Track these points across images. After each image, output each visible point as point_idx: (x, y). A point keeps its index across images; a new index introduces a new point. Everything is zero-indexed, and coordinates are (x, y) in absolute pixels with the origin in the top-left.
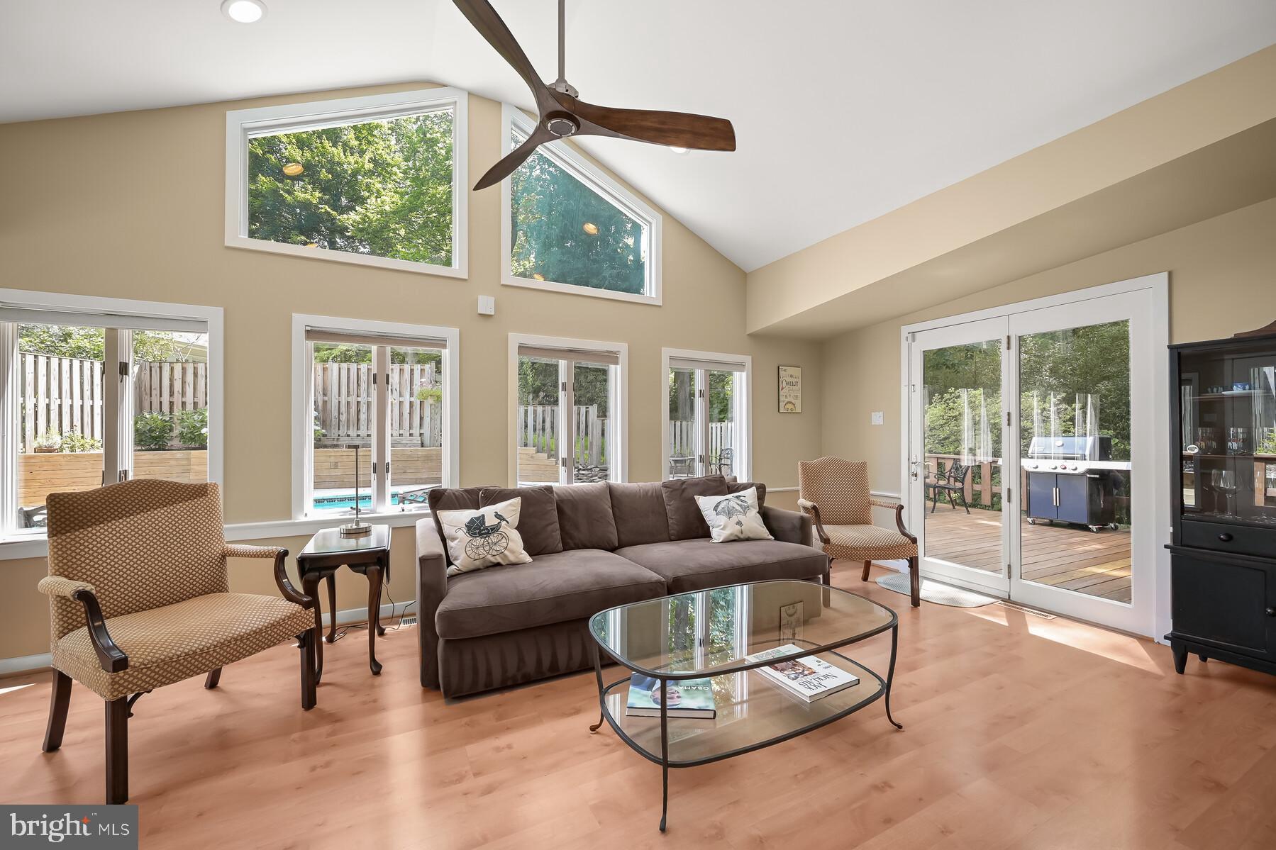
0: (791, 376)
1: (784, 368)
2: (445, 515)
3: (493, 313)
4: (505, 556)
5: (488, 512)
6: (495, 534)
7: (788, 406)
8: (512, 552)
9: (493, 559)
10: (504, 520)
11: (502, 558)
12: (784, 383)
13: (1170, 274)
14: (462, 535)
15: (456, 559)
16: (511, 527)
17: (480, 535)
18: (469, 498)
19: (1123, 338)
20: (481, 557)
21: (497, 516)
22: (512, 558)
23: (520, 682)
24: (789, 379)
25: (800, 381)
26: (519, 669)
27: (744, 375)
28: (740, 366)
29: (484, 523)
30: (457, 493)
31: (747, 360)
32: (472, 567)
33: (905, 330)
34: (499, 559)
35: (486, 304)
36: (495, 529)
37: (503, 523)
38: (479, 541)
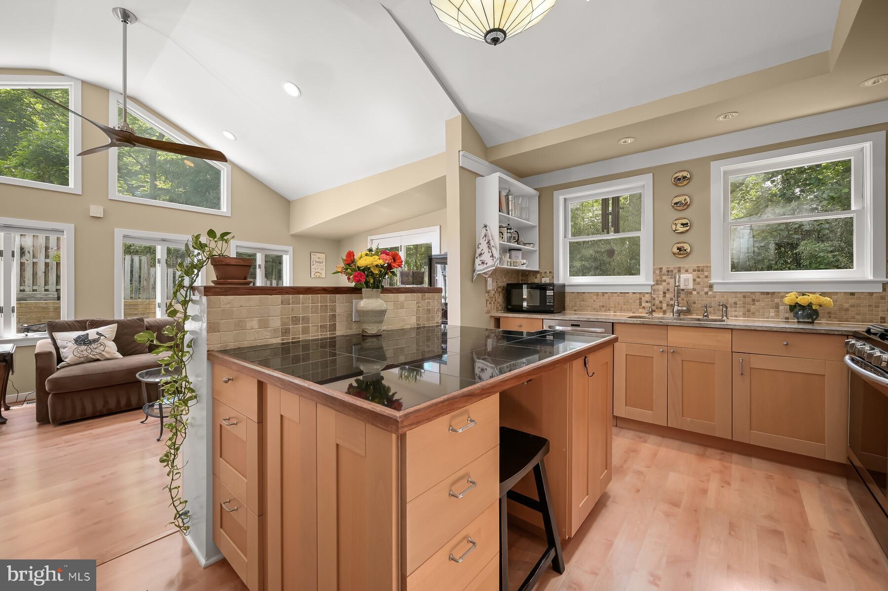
0: (319, 258)
1: (315, 254)
2: (59, 336)
3: (102, 216)
4: (103, 355)
5: (92, 333)
6: (96, 344)
7: (317, 274)
8: (108, 353)
9: (93, 357)
10: (103, 336)
11: (100, 357)
12: (314, 262)
13: (440, 226)
14: (72, 345)
15: (66, 358)
16: (109, 340)
17: (85, 344)
18: (79, 326)
19: (430, 247)
20: (84, 356)
21: (98, 333)
22: (108, 356)
23: (105, 413)
24: (317, 260)
25: (324, 261)
26: (104, 406)
27: (288, 256)
28: (286, 252)
29: (88, 338)
30: (69, 323)
31: (290, 249)
32: (78, 362)
33: (370, 238)
34: (98, 357)
35: (96, 210)
36: (95, 341)
37: (102, 337)
38: (83, 347)
